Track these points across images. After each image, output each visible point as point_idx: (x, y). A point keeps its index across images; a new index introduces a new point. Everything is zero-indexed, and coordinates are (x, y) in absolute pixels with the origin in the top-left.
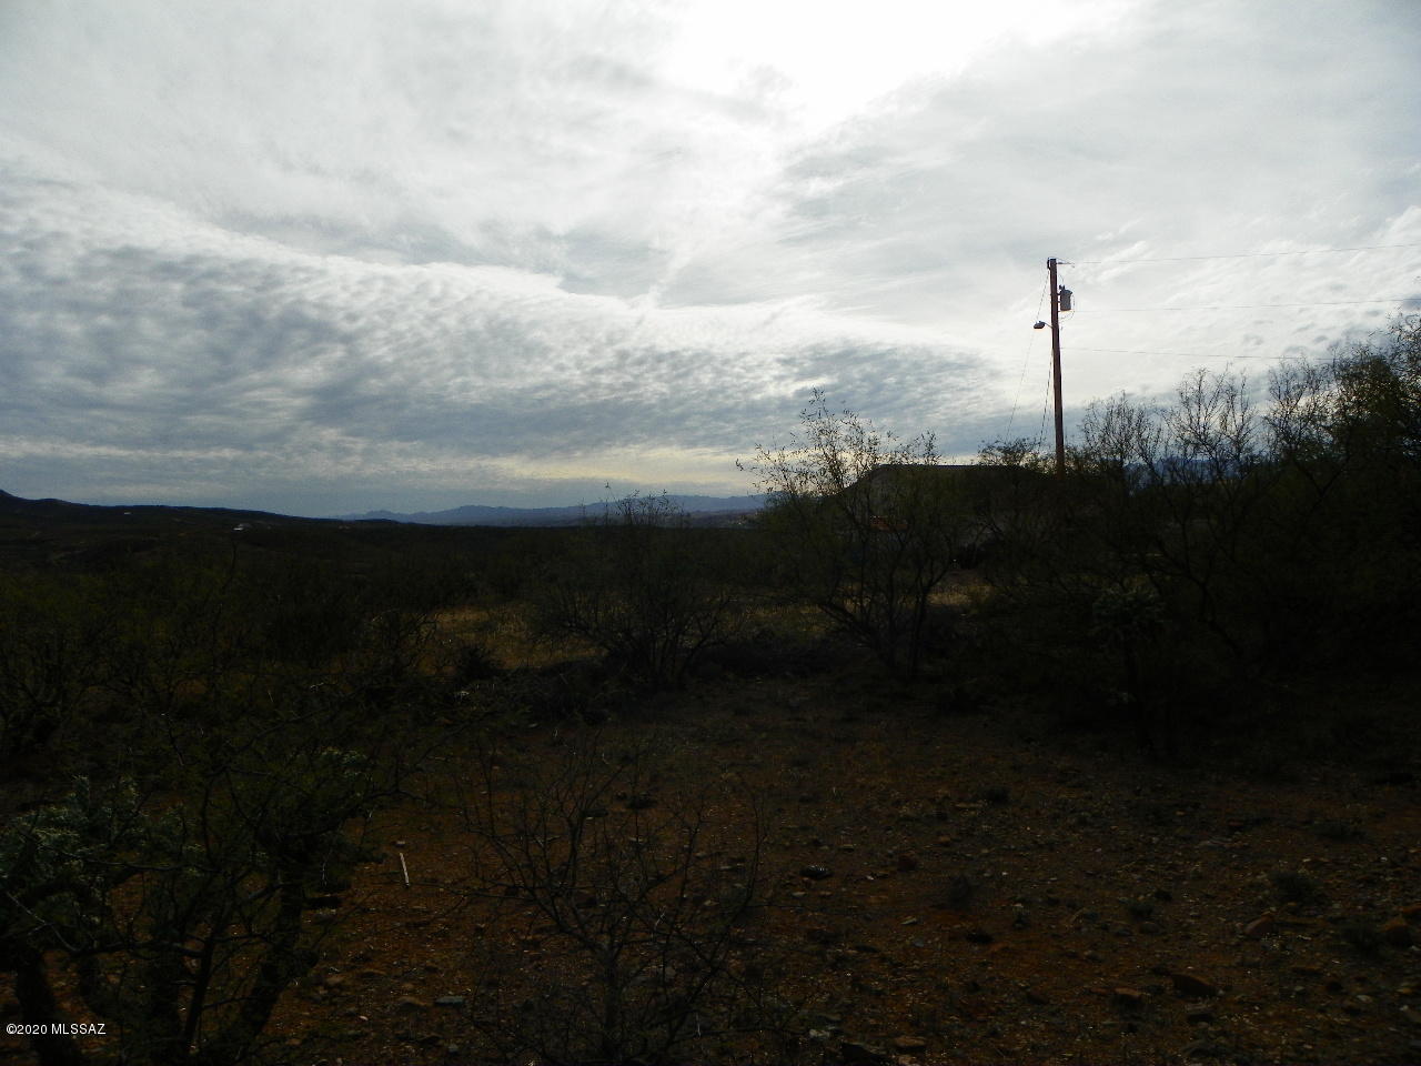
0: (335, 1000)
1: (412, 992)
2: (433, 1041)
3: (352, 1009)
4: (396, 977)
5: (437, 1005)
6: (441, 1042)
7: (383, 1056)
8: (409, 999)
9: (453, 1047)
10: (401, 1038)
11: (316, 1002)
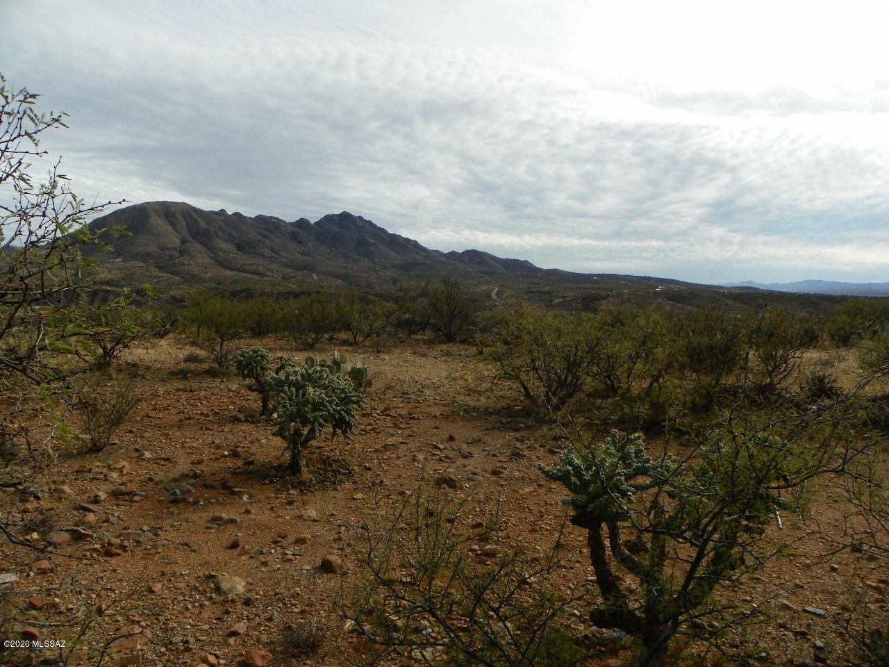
0: (736, 589)
1: (787, 598)
2: (803, 634)
3: (748, 598)
4: (776, 585)
5: (805, 611)
6: (809, 637)
7: (769, 633)
8: (785, 602)
9: (819, 643)
10: (783, 626)
11: (723, 587)
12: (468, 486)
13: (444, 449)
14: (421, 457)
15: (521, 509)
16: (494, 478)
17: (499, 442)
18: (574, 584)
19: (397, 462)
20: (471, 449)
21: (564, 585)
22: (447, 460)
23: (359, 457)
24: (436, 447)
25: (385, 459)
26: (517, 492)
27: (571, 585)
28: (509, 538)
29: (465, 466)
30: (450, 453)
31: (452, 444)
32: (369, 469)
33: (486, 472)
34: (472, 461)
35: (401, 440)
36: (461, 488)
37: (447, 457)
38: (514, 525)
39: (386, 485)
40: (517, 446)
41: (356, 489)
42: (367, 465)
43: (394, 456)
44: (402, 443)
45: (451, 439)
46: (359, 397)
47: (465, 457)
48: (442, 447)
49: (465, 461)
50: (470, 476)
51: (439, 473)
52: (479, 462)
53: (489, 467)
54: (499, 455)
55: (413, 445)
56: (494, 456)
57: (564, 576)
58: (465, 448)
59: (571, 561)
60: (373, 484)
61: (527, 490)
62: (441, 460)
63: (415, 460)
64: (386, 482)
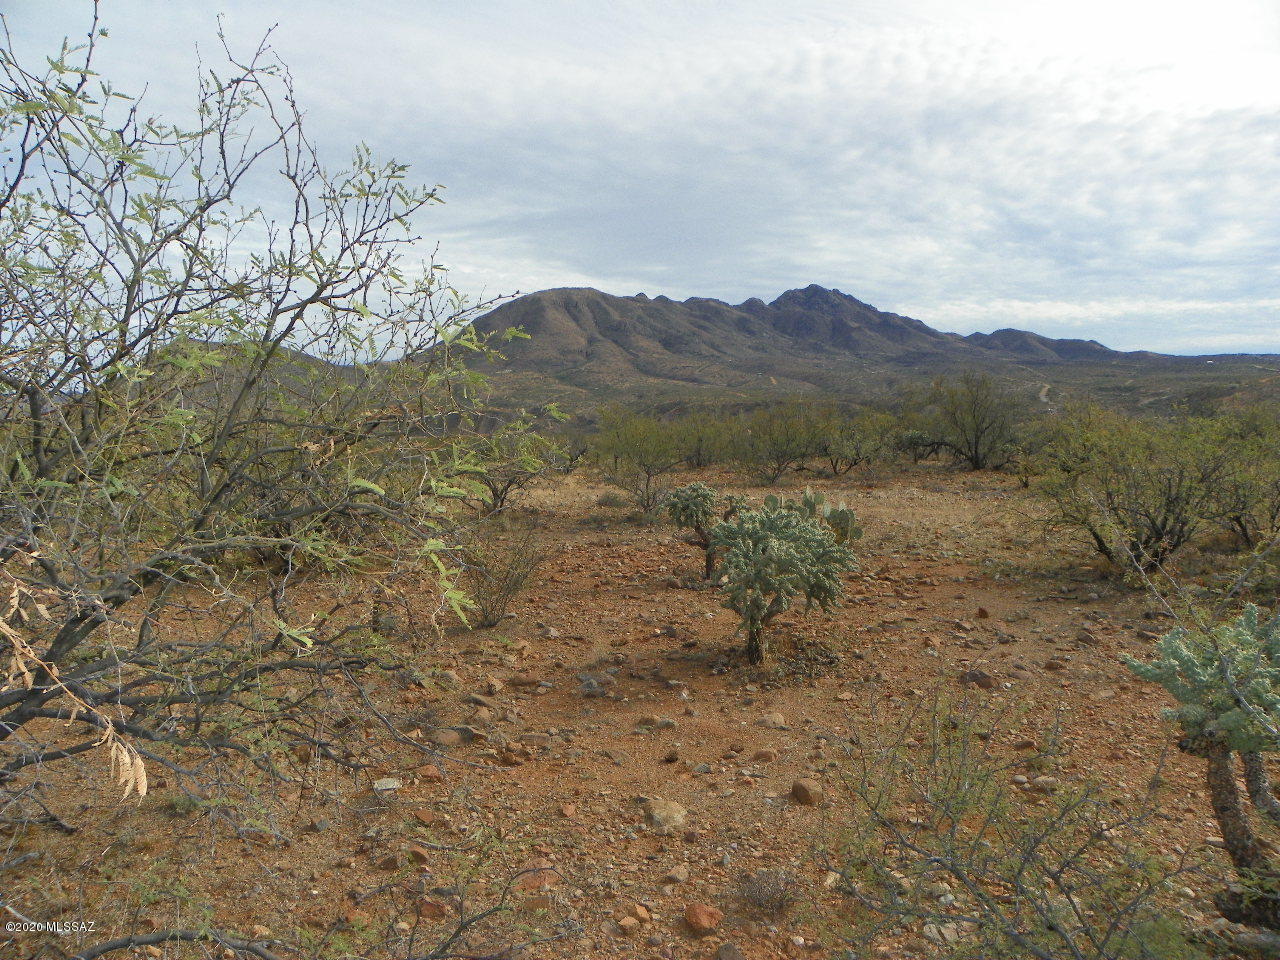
12: (1009, 685)
13: (972, 629)
14: (936, 640)
15: (1094, 723)
16: (1049, 675)
17: (1058, 620)
18: (1183, 846)
19: (902, 649)
20: (1014, 630)
21: (1166, 846)
22: (976, 646)
23: (845, 639)
24: (959, 627)
25: (883, 643)
26: (1086, 696)
27: (1178, 847)
28: (1074, 766)
29: (1003, 655)
30: (983, 637)
31: (983, 621)
32: (860, 657)
33: (1038, 665)
34: (1016, 649)
35: (906, 615)
36: (998, 689)
37: (976, 642)
38: (1082, 747)
39: (886, 681)
40: (1086, 626)
41: (841, 686)
42: (857, 651)
43: (895, 638)
44: (907, 620)
45: (983, 614)
46: (844, 552)
47: (1004, 642)
48: (967, 626)
49: (1003, 648)
50: (1013, 670)
51: (965, 665)
52: (1025, 651)
53: (1042, 657)
54: (1057, 640)
55: (924, 624)
56: (1050, 641)
57: (1165, 831)
58: (1003, 628)
59: (1177, 809)
60: (867, 679)
61: (1103, 694)
62: (967, 646)
63: (927, 645)
64: (885, 677)
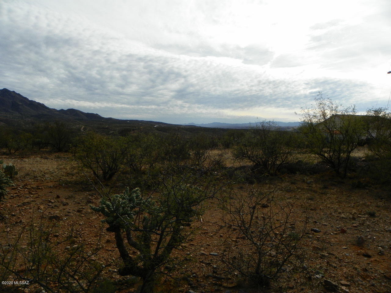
0: (184, 250)
1: (204, 250)
2: (209, 264)
3: (189, 253)
4: (199, 246)
5: (210, 254)
6: (211, 264)
7: (196, 266)
8: (203, 252)
9: (215, 266)
10: (201, 262)
11: (179, 250)
12: (65, 218)
13: (54, 202)
14: (42, 207)
15: (91, 226)
16: (78, 214)
17: (80, 197)
18: (115, 258)
19: (30, 211)
20: (68, 201)
21: (110, 259)
22: (56, 207)
23: (9, 210)
24: (50, 202)
25: (23, 210)
26: (89, 219)
27: (113, 258)
28: (85, 240)
29: (64, 209)
30: (56, 204)
31: (58, 199)
32: (14, 215)
33: (75, 211)
34: (68, 207)
35: (32, 199)
36: (62, 220)
37: (55, 206)
38: (87, 234)
39: (23, 223)
40: (90, 198)
41: (6, 226)
42: (13, 214)
43: (28, 208)
44: (32, 201)
45: (58, 197)
46: (8, 180)
47: (64, 205)
48: (53, 201)
49: (64, 207)
50: (67, 213)
51: (51, 214)
52: (71, 207)
53: (76, 209)
54: (81, 203)
55: (38, 201)
56: (79, 203)
57: (110, 255)
58: (64, 201)
59: (114, 248)
60: (17, 223)
61: (94, 217)
62: (52, 207)
63: (39, 209)
64: (23, 221)
